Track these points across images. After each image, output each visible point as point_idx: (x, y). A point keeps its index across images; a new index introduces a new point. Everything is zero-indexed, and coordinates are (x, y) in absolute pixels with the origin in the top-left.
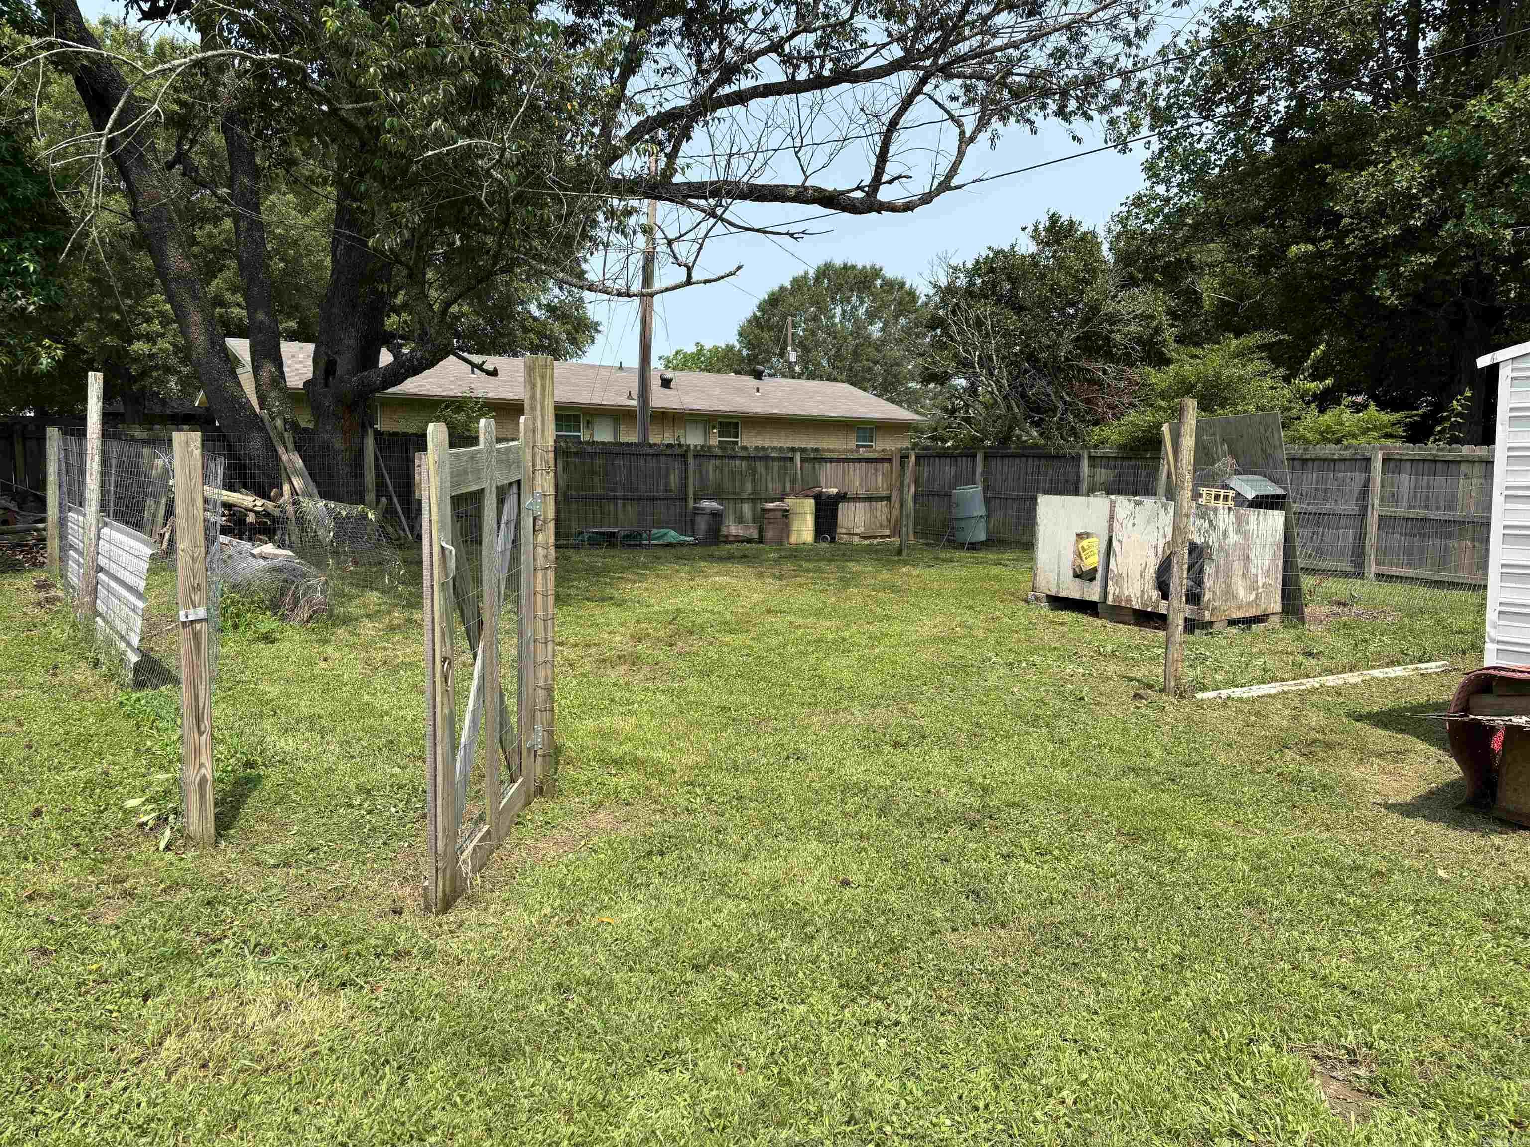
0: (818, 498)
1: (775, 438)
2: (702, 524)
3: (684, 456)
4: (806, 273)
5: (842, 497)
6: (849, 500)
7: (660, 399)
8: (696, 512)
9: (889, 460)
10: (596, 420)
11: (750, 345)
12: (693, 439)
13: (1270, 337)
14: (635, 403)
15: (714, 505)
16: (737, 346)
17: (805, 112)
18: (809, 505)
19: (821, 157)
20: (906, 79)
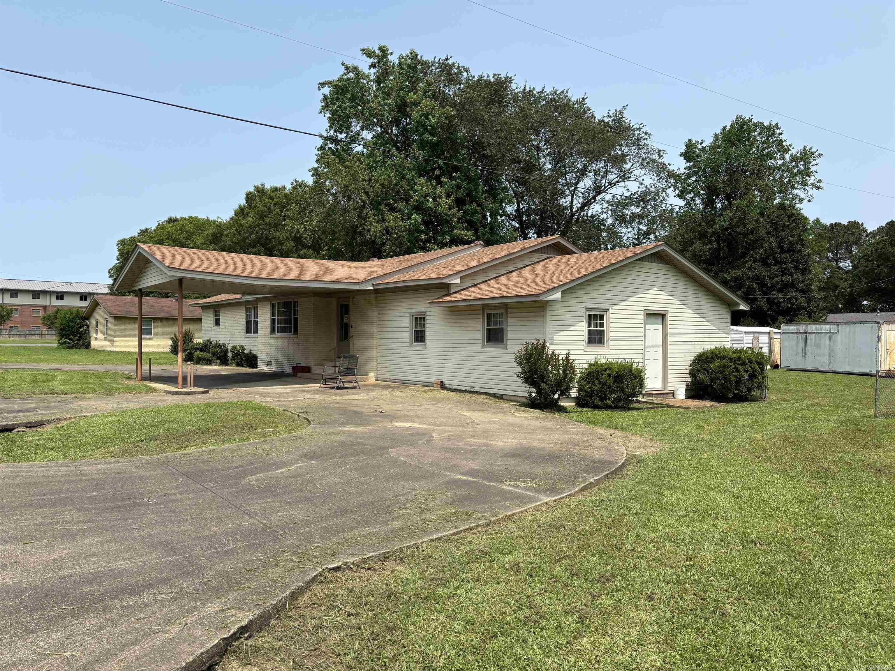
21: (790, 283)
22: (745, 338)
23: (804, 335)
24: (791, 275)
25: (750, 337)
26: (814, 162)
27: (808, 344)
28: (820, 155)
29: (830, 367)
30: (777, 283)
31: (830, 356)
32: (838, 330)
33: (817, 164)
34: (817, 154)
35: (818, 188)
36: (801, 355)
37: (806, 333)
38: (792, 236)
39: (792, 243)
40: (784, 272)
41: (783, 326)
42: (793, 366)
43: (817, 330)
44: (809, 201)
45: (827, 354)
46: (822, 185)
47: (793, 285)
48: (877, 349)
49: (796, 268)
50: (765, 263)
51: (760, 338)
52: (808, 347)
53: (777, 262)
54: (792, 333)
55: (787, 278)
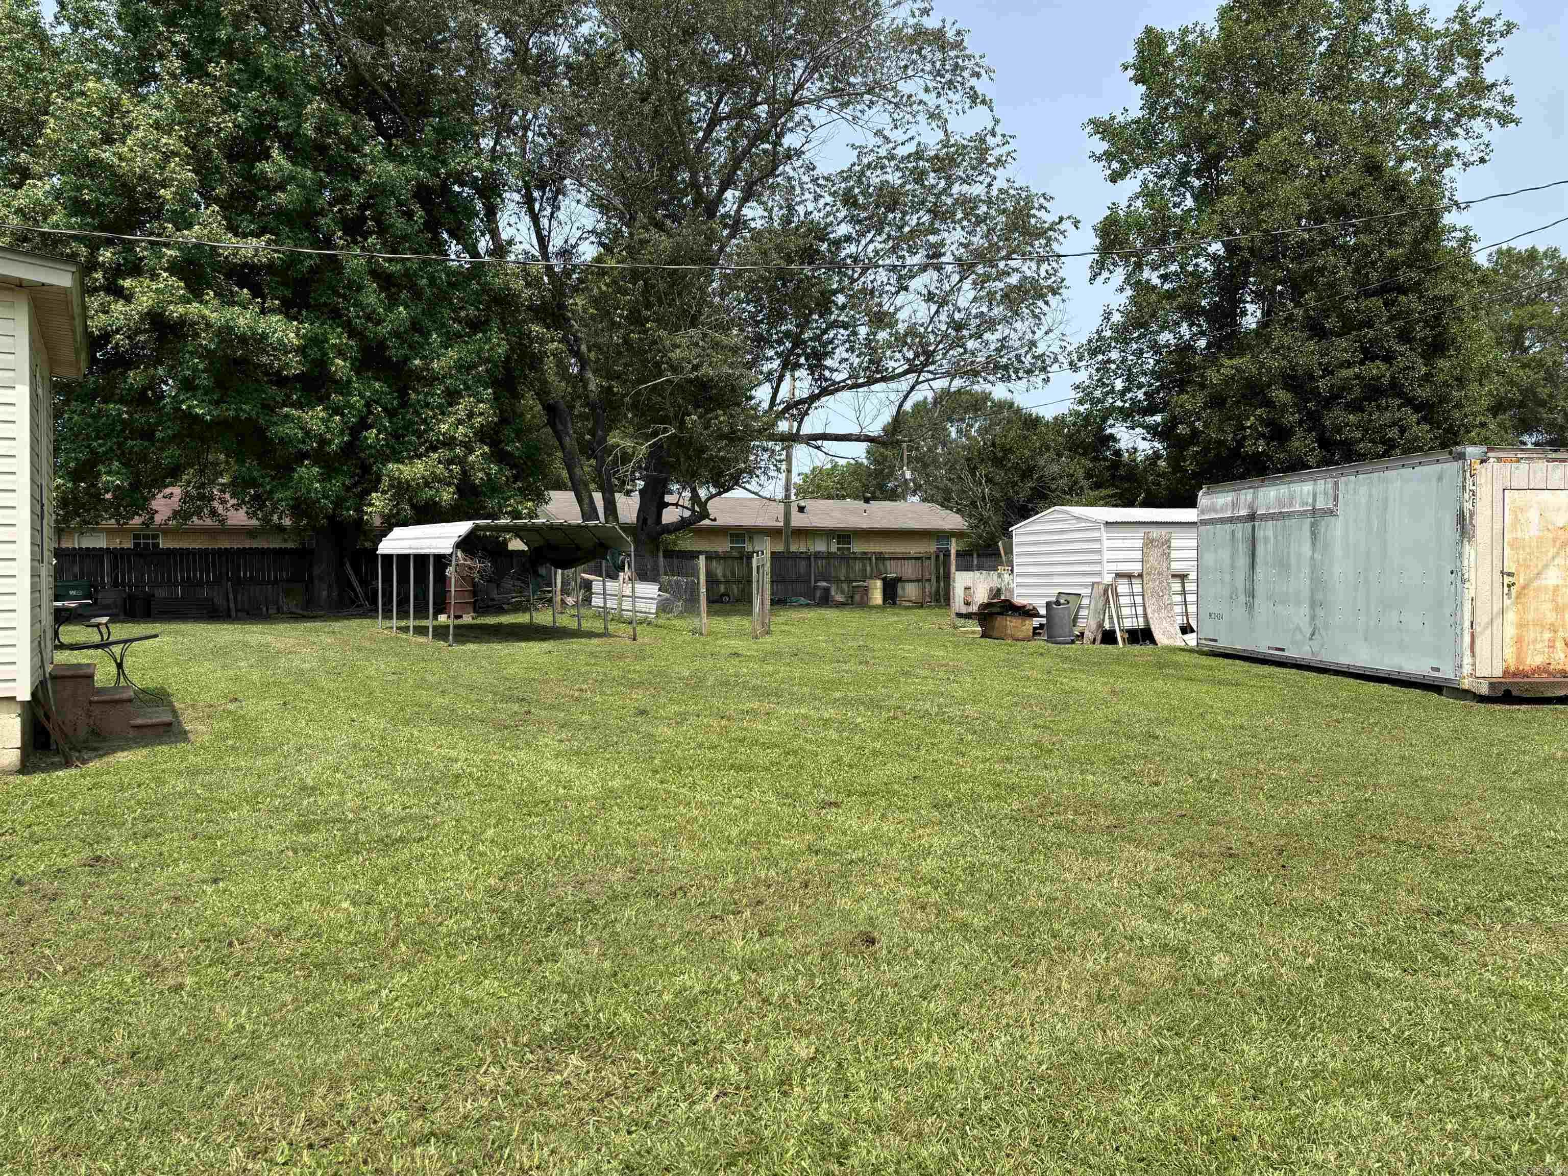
0: (884, 580)
1: (872, 545)
2: (818, 594)
3: (809, 558)
4: (926, 398)
5: (899, 580)
6: (905, 581)
7: (797, 520)
8: (815, 588)
9: (929, 558)
10: (755, 537)
11: (876, 462)
12: (820, 546)
13: (1110, 491)
14: (782, 524)
15: (825, 584)
16: (865, 462)
17: (861, 399)
18: (879, 583)
19: (868, 421)
20: (912, 377)
21: (1386, 381)
22: (1107, 544)
23: (1249, 525)
24: (1388, 358)
25: (1135, 540)
26: (1490, 48)
27: (1259, 559)
28: (1510, 27)
29: (1315, 644)
30: (1345, 388)
31: (1313, 605)
32: (1336, 498)
33: (1498, 53)
34: (1499, 25)
35: (1505, 120)
36: (1242, 598)
37: (1252, 517)
38: (1392, 244)
39: (1393, 267)
40: (1368, 355)
41: (1203, 499)
42: (1224, 643)
43: (1280, 502)
44: (1482, 160)
45: (1306, 593)
46: (1516, 112)
47: (1395, 389)
48: (1458, 574)
49: (1404, 336)
50: (1317, 330)
51: (1174, 543)
52: (1258, 569)
53: (1349, 325)
54: (1222, 521)
55: (1376, 368)
